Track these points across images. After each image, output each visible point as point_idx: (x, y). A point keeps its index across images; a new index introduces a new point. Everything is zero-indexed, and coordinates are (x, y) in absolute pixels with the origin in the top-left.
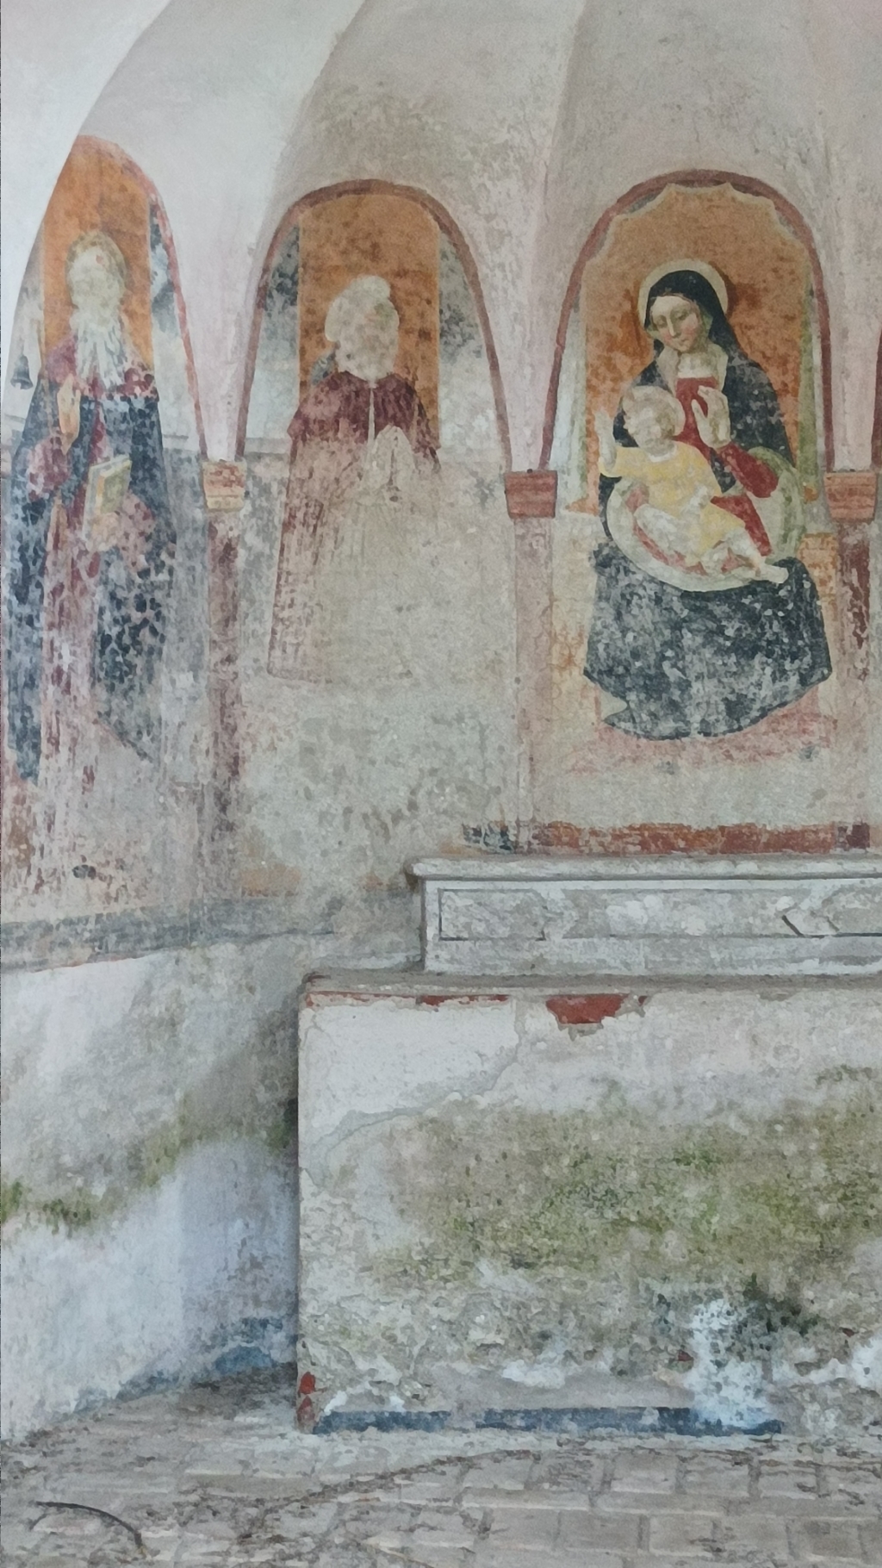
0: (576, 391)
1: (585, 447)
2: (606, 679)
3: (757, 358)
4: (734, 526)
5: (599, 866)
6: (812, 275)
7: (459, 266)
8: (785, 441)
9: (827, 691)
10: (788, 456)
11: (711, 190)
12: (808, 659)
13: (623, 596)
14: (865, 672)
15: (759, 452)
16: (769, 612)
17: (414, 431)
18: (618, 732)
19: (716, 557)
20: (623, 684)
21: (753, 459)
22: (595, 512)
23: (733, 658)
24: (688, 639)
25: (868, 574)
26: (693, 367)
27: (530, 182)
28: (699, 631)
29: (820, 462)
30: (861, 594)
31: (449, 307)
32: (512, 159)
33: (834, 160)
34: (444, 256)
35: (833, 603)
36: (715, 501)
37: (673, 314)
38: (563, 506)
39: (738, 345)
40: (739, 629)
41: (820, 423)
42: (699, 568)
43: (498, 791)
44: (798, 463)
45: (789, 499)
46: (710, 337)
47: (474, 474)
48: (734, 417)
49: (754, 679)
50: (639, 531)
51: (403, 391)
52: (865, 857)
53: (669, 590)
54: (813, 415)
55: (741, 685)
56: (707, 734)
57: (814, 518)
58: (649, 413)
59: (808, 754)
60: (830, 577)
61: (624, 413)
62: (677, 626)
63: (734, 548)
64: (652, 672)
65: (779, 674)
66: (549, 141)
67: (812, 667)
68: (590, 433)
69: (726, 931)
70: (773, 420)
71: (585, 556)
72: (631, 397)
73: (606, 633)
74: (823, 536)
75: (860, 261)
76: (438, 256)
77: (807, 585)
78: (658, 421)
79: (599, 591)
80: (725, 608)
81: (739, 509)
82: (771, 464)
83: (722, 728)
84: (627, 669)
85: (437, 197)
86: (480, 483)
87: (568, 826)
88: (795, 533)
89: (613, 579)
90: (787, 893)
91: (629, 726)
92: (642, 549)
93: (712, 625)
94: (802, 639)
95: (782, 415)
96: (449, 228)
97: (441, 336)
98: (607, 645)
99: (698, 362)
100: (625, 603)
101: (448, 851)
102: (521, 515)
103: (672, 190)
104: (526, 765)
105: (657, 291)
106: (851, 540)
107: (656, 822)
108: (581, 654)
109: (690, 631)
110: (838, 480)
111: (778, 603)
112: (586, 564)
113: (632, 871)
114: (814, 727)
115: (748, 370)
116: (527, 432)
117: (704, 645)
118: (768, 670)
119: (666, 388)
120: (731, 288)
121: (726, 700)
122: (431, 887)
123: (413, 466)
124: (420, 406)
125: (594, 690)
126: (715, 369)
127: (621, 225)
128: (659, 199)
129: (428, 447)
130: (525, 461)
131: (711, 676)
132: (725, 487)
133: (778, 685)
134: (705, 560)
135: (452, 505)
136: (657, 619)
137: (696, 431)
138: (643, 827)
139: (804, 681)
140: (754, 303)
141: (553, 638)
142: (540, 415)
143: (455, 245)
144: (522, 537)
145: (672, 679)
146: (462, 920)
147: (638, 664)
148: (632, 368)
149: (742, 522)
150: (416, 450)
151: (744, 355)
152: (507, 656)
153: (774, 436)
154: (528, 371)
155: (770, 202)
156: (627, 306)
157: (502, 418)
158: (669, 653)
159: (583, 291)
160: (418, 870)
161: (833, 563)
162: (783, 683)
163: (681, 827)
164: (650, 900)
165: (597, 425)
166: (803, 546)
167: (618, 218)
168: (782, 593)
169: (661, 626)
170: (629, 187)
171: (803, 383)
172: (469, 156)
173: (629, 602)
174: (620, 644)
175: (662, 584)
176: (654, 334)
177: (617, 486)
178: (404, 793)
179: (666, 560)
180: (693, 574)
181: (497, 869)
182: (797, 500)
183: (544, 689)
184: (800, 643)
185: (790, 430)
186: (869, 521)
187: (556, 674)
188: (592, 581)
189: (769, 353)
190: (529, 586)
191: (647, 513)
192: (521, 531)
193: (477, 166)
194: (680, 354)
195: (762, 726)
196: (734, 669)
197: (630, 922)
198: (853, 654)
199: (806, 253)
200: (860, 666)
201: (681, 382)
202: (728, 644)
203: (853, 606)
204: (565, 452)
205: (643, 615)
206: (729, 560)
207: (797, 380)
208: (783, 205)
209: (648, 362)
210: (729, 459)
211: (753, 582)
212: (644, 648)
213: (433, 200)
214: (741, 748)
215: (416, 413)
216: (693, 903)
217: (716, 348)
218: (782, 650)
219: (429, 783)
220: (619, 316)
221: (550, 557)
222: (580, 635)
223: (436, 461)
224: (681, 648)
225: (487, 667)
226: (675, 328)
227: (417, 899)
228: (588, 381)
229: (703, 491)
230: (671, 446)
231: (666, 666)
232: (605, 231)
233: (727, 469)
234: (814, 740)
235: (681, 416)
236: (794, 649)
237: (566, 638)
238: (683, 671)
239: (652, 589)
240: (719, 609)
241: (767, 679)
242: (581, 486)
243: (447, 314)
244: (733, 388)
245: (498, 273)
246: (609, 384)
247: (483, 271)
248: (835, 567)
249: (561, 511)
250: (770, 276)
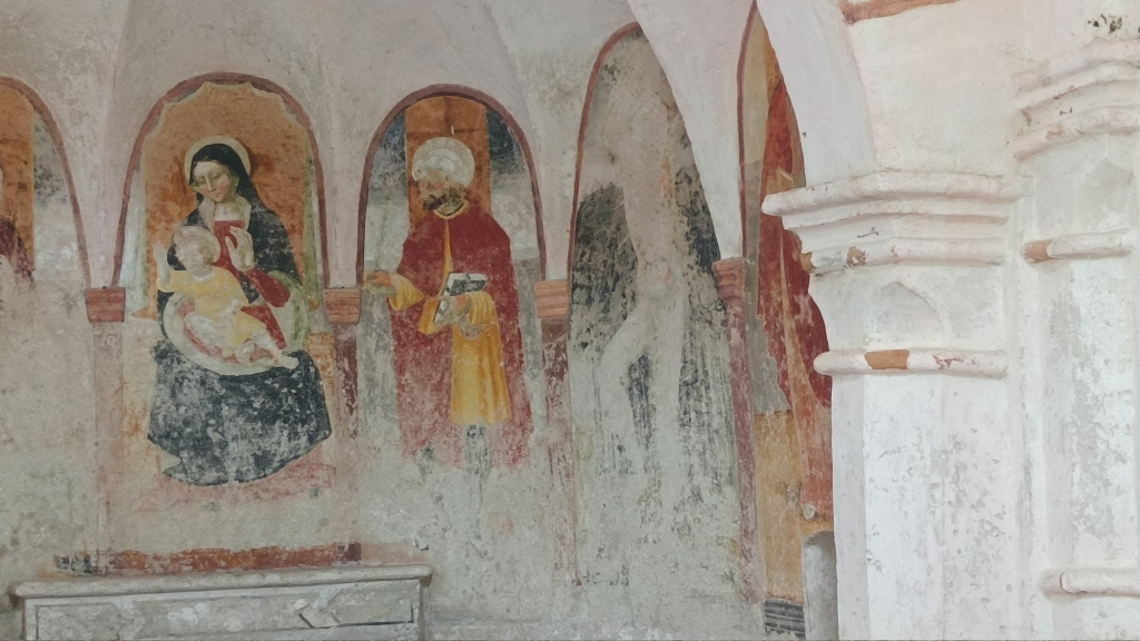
0: (139, 230)
1: (147, 270)
2: (165, 442)
3: (271, 207)
4: (258, 329)
5: (161, 582)
6: (310, 151)
7: (48, 136)
8: (294, 266)
9: (329, 448)
10: (297, 277)
11: (236, 87)
12: (314, 424)
13: (176, 379)
14: (355, 433)
15: (275, 274)
16: (285, 390)
17: (14, 258)
18: (174, 481)
19: (245, 350)
20: (177, 445)
21: (272, 280)
22: (153, 317)
23: (260, 424)
24: (226, 411)
25: (356, 361)
26: (225, 213)
27: (102, 77)
28: (234, 405)
29: (319, 282)
30: (351, 376)
31: (41, 167)
32: (88, 60)
33: (324, 68)
34: (37, 129)
35: (332, 383)
36: (244, 309)
37: (210, 174)
38: (130, 313)
39: (259, 198)
40: (263, 403)
41: (319, 254)
42: (233, 358)
43: (82, 529)
44: (304, 282)
45: (298, 309)
46: (237, 191)
47: (61, 289)
48: (257, 249)
49: (275, 439)
50: (188, 332)
51: (6, 228)
52: (358, 567)
53: (211, 375)
54: (314, 248)
55: (266, 444)
56: (241, 481)
57: (316, 322)
58: (194, 246)
59: (316, 493)
60: (329, 364)
61: (175, 245)
62: (217, 401)
63: (258, 343)
64: (199, 435)
65: (294, 435)
66: (117, 47)
67: (317, 429)
68: (150, 260)
69: (257, 626)
70: (285, 251)
71: (147, 350)
72: (181, 234)
73: (164, 407)
74: (323, 335)
75: (345, 140)
76: (33, 129)
77: (312, 370)
78: (201, 251)
79: (159, 376)
80: (253, 387)
81: (262, 315)
82: (284, 283)
83: (252, 476)
84: (180, 434)
85: (31, 86)
86: (67, 296)
87: (137, 553)
88: (303, 333)
89: (169, 367)
90: (302, 596)
91: (182, 476)
92: (190, 345)
93: (243, 400)
94: (309, 409)
95: (291, 248)
96: (40, 109)
97: (36, 187)
98: (165, 417)
99: (229, 209)
100: (178, 385)
101: (43, 576)
102: (99, 320)
103: (208, 85)
104: (104, 508)
105: (198, 158)
106: (343, 337)
107: (203, 547)
108: (145, 424)
109: (227, 405)
110: (333, 295)
111: (291, 383)
112: (149, 357)
113: (186, 585)
114: (319, 473)
115: (266, 216)
116: (102, 259)
117: (238, 415)
118: (286, 433)
119: (206, 228)
120: (252, 157)
121: (254, 455)
122: (30, 604)
123: (14, 284)
124: (20, 239)
125: (155, 450)
126: (242, 215)
127: (170, 110)
128: (199, 92)
129: (25, 269)
130: (100, 280)
131: (243, 437)
132: (251, 300)
133: (293, 443)
134: (237, 353)
135: (44, 313)
136: (202, 396)
137: (229, 259)
138: (193, 552)
139: (311, 440)
140: (269, 167)
141: (124, 412)
142: (112, 247)
143: (45, 122)
144: (100, 336)
145: (214, 441)
146: (55, 628)
147: (188, 430)
148: (180, 213)
149: (264, 325)
150: (17, 272)
151: (262, 205)
152: (89, 426)
153: (286, 263)
154: (102, 214)
155: (279, 97)
156: (176, 169)
157: (82, 249)
158: (212, 422)
159: (143, 158)
160: (19, 591)
161: (331, 354)
162: (296, 442)
163: (222, 551)
164: (202, 607)
165: (155, 255)
166: (309, 342)
167: (168, 105)
168: (294, 376)
169: (206, 401)
170: (176, 83)
171: (306, 225)
172: (56, 57)
173: (181, 384)
174: (174, 415)
175: (206, 370)
176: (197, 189)
177: (170, 299)
178: (8, 533)
179: (208, 353)
180: (229, 363)
181: (82, 588)
182: (303, 307)
183: (117, 450)
184: (308, 412)
185: (297, 259)
186: (356, 324)
187: (126, 439)
188: (153, 369)
189: (281, 204)
190: (105, 374)
191: (193, 319)
192: (98, 333)
193: (62, 65)
194: (216, 203)
195: (282, 474)
196: (260, 432)
197: (184, 624)
198: (346, 419)
199: (306, 133)
200: (352, 428)
201: (217, 223)
202: (255, 413)
203: (346, 385)
204: (131, 273)
205: (192, 394)
206: (255, 352)
207: (301, 223)
208: (288, 99)
209: (193, 209)
210: (254, 279)
211: (273, 368)
212: (193, 418)
213: (28, 89)
214: (267, 490)
215: (16, 245)
216: (233, 607)
217: (242, 200)
218: (296, 417)
219: (27, 525)
220: (170, 175)
221: (120, 352)
222: (144, 409)
223: (32, 280)
224: (221, 417)
225: (73, 434)
226: (212, 186)
227: (18, 614)
228: (147, 222)
229: (235, 302)
230: (211, 270)
231: (210, 431)
232: (159, 113)
233: (252, 287)
234: (320, 483)
235: (218, 248)
236: (304, 417)
237: (133, 411)
238: (222, 434)
239: (197, 375)
240: (249, 389)
241: (284, 439)
242: (144, 299)
243: (40, 172)
244: (255, 228)
245: (79, 144)
246: (164, 224)
247: (67, 141)
248: (332, 357)
249: (128, 317)
250: (280, 150)
